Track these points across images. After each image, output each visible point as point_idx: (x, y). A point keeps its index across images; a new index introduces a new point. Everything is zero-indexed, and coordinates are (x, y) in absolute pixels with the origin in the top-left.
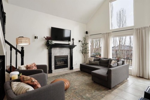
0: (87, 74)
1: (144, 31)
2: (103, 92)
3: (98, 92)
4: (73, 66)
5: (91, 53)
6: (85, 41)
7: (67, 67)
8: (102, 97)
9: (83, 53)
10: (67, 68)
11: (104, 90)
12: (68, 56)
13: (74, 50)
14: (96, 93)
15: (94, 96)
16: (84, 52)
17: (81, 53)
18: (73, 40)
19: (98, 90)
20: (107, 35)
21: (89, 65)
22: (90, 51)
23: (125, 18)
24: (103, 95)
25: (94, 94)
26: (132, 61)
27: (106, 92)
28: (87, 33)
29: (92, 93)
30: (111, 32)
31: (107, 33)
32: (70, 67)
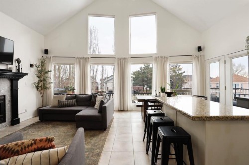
0: (58, 123)
1: (124, 62)
2: (100, 135)
3: (95, 138)
4: (20, 116)
5: (55, 88)
6: (42, 66)
7: (5, 121)
8: (104, 140)
9: (38, 89)
10: (3, 124)
11: (100, 133)
12: (5, 96)
13: (21, 83)
14: (94, 140)
15: (95, 143)
16: (42, 86)
17: (35, 90)
18: (19, 61)
19: (94, 136)
20: (83, 62)
21: (60, 107)
22: (52, 85)
23: (96, 40)
24: (103, 138)
25: (93, 142)
26: (112, 95)
27: (104, 134)
28: (46, 51)
29: (90, 142)
30: (89, 57)
31: (83, 58)
32: (10, 120)
